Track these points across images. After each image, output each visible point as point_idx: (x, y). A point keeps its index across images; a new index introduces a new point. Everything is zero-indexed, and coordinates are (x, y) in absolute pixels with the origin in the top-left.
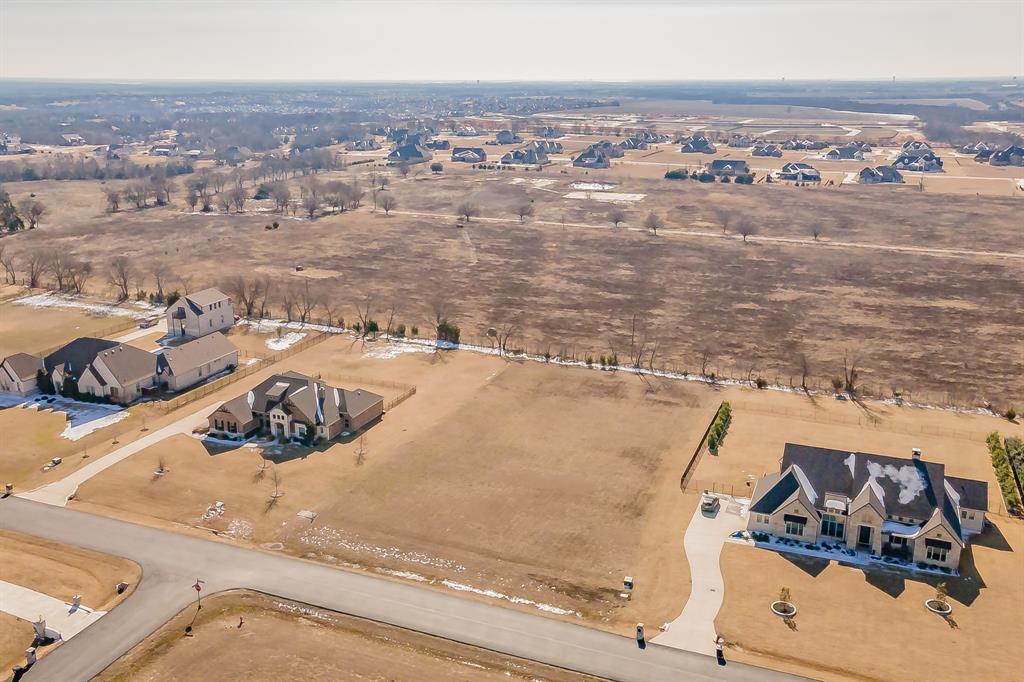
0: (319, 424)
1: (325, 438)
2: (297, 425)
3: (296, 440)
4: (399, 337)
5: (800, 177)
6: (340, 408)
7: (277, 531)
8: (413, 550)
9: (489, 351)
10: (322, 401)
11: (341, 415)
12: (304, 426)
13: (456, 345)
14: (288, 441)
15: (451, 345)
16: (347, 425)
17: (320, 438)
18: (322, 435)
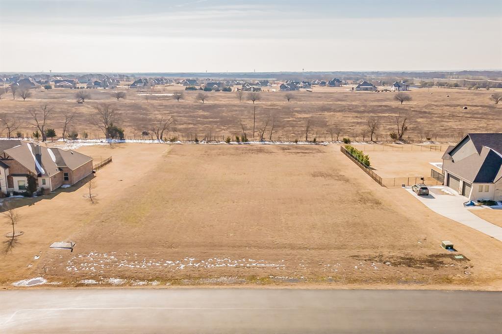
0: (40, 175)
1: (48, 189)
2: (16, 179)
3: (15, 193)
4: (74, 140)
5: (252, 89)
6: (58, 163)
7: (30, 266)
8: (210, 256)
9: (151, 141)
10: (38, 157)
11: (60, 169)
12: (25, 179)
13: (122, 141)
14: (8, 195)
15: (120, 141)
16: (66, 179)
17: (43, 189)
18: (44, 186)
